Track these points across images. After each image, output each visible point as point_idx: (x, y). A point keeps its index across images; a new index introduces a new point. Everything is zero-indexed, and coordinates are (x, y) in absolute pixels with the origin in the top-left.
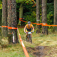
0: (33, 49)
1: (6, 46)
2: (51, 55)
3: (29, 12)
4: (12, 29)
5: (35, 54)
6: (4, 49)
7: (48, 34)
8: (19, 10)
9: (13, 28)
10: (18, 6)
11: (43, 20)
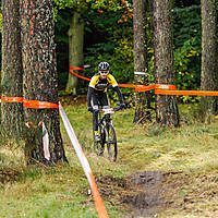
0: (122, 183)
1: (17, 174)
2: (190, 206)
3: (106, 42)
4: (40, 110)
5: (126, 200)
6: (8, 185)
7: (177, 125)
8: (70, 34)
9: (42, 105)
10: (65, 18)
11: (159, 71)
